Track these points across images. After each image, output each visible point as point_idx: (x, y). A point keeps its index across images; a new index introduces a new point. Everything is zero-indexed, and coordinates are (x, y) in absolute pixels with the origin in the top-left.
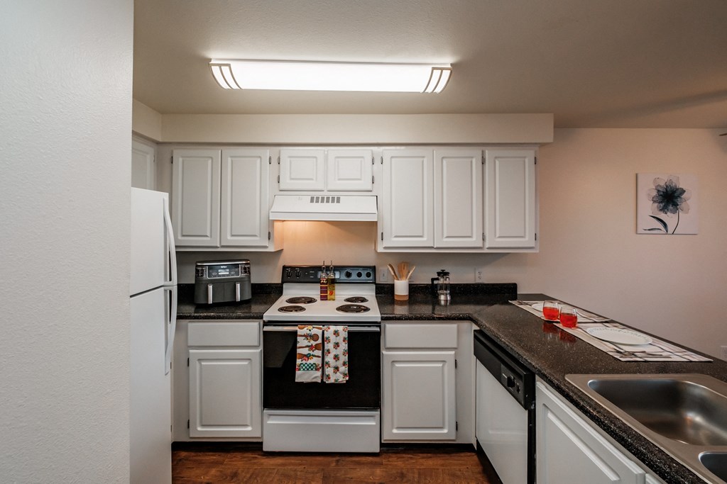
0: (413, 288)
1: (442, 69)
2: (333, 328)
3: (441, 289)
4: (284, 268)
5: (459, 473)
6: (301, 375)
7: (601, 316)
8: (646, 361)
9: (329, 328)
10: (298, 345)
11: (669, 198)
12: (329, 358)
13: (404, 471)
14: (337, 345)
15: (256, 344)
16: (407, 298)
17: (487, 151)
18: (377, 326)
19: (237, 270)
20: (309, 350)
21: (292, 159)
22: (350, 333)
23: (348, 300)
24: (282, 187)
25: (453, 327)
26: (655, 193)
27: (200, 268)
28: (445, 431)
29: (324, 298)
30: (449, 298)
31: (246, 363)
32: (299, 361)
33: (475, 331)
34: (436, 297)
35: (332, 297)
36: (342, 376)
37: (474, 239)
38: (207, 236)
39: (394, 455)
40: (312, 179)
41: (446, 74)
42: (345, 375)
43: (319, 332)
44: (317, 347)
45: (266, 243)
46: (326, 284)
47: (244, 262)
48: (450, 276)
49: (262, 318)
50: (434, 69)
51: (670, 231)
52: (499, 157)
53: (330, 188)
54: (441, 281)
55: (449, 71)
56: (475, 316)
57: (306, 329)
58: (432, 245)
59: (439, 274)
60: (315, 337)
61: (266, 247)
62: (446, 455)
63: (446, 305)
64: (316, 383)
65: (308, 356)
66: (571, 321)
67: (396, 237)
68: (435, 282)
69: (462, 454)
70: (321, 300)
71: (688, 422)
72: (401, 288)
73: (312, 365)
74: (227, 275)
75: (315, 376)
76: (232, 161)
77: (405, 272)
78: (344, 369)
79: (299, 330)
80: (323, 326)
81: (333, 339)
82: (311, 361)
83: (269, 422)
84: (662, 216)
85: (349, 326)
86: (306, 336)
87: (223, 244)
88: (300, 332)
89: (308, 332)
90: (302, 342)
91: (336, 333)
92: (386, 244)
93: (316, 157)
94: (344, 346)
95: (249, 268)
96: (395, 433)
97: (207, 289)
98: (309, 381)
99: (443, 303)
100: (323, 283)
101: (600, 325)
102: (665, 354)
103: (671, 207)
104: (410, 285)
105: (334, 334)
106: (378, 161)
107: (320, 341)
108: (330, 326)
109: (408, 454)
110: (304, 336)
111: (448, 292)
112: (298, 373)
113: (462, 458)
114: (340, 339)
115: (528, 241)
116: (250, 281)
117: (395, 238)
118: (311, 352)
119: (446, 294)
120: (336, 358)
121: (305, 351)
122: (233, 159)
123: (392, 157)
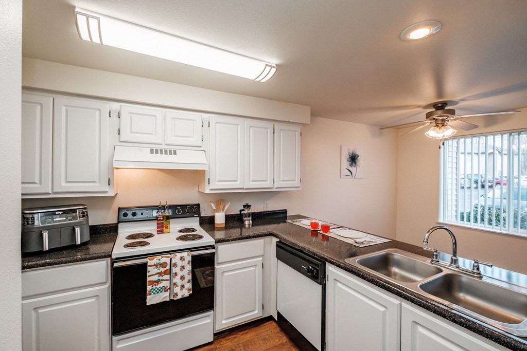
0: (228, 218)
1: (272, 67)
2: (179, 255)
3: (246, 217)
4: (120, 209)
5: (267, 337)
6: (151, 299)
7: (335, 225)
8: (370, 246)
9: (176, 256)
10: (148, 274)
11: (353, 159)
12: (177, 280)
13: (234, 348)
14: (183, 268)
15: (104, 280)
16: (224, 226)
17: (276, 126)
18: (213, 248)
19: (74, 214)
20: (159, 276)
21: (132, 115)
22: (193, 257)
23: (181, 231)
24: (123, 138)
25: (260, 241)
26: (348, 156)
27: (28, 216)
28: (256, 312)
29: (160, 232)
30: (251, 223)
31: (93, 300)
32: (149, 288)
33: (277, 242)
34: (242, 222)
35: (167, 230)
36: (187, 291)
37: (268, 182)
38: (35, 183)
39: (223, 340)
40: (151, 134)
41: (274, 70)
42: (189, 290)
43: (167, 260)
44: (165, 273)
45: (106, 188)
46: (163, 220)
47: (81, 207)
48: (252, 207)
49: (110, 256)
50: (267, 65)
51: (353, 177)
52: (284, 130)
53: (168, 142)
54: (246, 211)
55: (275, 69)
56: (275, 232)
57: (155, 259)
58: (243, 187)
59: (244, 206)
60: (164, 265)
61: (106, 192)
62: (257, 328)
63: (249, 228)
64: (166, 302)
65: (158, 282)
66: (326, 228)
67: (219, 181)
68: (242, 212)
69: (266, 324)
70: (158, 234)
71: (393, 273)
72: (220, 219)
73: (161, 288)
74: (64, 221)
75: (164, 297)
76: (67, 111)
77: (221, 207)
78: (189, 286)
79: (149, 261)
80: (170, 254)
81: (180, 263)
82: (161, 285)
83: (118, 347)
84: (350, 169)
85: (191, 251)
86: (156, 265)
87: (55, 190)
88: (150, 263)
89: (158, 261)
90: (151, 270)
91: (182, 259)
92: (212, 187)
93: (155, 116)
94: (189, 268)
95: (87, 212)
96: (224, 323)
97: (41, 235)
98: (159, 301)
99: (247, 226)
100: (160, 220)
101: (338, 229)
102: (374, 240)
103: (354, 164)
104: (226, 215)
105: (181, 260)
106: (206, 125)
107: (168, 267)
108: (177, 254)
109: (232, 335)
110: (154, 265)
111: (251, 218)
112: (148, 297)
113: (267, 326)
114: (185, 263)
115: (297, 183)
116: (88, 223)
117: (217, 183)
118: (161, 278)
119: (249, 220)
120: (182, 278)
121: (156, 278)
122: (68, 108)
123: (217, 123)
